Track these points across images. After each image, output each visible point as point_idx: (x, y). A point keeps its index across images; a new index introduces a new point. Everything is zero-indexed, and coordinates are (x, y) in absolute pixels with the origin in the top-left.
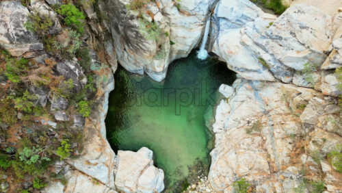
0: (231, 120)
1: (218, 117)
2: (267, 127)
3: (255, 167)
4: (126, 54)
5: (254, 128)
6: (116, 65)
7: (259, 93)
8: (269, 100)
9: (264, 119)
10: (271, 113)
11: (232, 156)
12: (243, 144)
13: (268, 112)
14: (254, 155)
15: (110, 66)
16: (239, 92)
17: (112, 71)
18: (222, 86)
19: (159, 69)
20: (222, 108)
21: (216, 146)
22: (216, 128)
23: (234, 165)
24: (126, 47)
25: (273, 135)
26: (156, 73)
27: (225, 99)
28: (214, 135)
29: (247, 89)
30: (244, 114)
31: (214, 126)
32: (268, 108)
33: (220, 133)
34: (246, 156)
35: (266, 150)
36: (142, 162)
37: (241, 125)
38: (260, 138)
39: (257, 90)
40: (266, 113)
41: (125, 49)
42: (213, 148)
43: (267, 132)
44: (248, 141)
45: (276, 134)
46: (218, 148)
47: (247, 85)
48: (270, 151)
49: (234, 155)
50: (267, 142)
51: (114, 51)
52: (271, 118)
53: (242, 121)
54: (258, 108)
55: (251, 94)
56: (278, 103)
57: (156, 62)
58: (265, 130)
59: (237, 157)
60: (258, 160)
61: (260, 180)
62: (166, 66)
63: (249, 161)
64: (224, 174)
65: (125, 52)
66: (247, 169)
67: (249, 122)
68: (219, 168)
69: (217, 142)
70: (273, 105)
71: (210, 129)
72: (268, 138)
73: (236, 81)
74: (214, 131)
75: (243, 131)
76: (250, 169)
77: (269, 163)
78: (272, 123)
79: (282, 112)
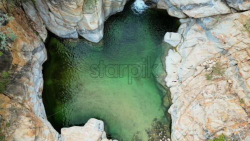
0: (185, 69)
1: (169, 68)
2: (230, 69)
3: (230, 118)
4: (52, 16)
5: (214, 72)
6: (45, 32)
7: (212, 31)
8: (226, 37)
9: (223, 60)
10: (230, 52)
11: (196, 110)
12: (207, 93)
13: (227, 51)
14: (225, 103)
15: (37, 34)
16: (187, 37)
17: (42, 40)
18: (168, 34)
19: (94, 26)
20: (171, 59)
21: (173, 101)
22: (169, 82)
23: (201, 119)
25: (240, 75)
26: (91, 31)
27: (173, 48)
28: (168, 89)
29: (196, 31)
30: (199, 59)
31: (166, 79)
32: (226, 46)
33: (175, 86)
34: (216, 106)
35: (236, 95)
37: (199, 72)
38: (225, 82)
39: (208, 30)
40: (225, 52)
41: (50, 10)
42: (171, 104)
43: (231, 73)
44: (212, 88)
45: (244, 74)
46: (176, 103)
47: (196, 27)
48: (242, 95)
49: (199, 108)
50: (234, 86)
51: (39, 15)
52: (232, 57)
53: (198, 68)
54: (214, 48)
55: (203, 35)
56: (239, 37)
57: (88, 17)
58: (229, 72)
59: (204, 110)
60: (231, 108)
61: (241, 132)
62: (101, 22)
63: (220, 111)
64: (191, 133)
65: (50, 13)
66: (221, 122)
67: (206, 67)
68: (183, 126)
69: (174, 96)
70: (232, 40)
71: (163, 84)
72: (236, 82)
73: (181, 27)
74: (168, 85)
75: (202, 78)
76: (225, 122)
77: (244, 109)
78: (234, 62)
79: (245, 46)
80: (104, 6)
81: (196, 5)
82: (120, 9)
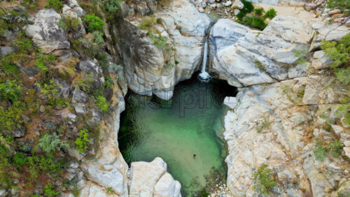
0: (240, 125)
1: (227, 125)
2: (276, 124)
3: (272, 157)
4: (136, 76)
5: (263, 127)
6: (127, 89)
7: (262, 96)
8: (271, 99)
9: (271, 118)
10: (276, 112)
11: (247, 154)
12: (256, 141)
13: (274, 111)
14: (269, 147)
15: (121, 89)
16: (243, 101)
17: (123, 94)
18: (227, 98)
19: (167, 86)
20: (229, 118)
21: (230, 152)
22: (227, 136)
23: (250, 161)
24: (137, 67)
25: (283, 129)
26: (164, 90)
27: (231, 110)
28: (225, 143)
29: (250, 96)
30: (251, 116)
31: (225, 134)
32: (272, 107)
33: (232, 140)
34: (262, 148)
35: (279, 143)
36: (156, 170)
37: (251, 127)
38: (271, 134)
39: (259, 95)
40: (272, 112)
41: (135, 72)
42: (227, 154)
43: (277, 128)
44: (261, 137)
45: (285, 127)
46: (232, 153)
47: (249, 92)
48: (284, 143)
49: (249, 153)
50: (278, 137)
51: (125, 76)
52: (277, 116)
53: (250, 123)
54: (263, 109)
55: (255, 99)
56: (280, 100)
57: (164, 78)
58: (274, 127)
59: (253, 153)
60: (274, 151)
61: (279, 166)
62: (173, 84)
63: (265, 152)
64: (243, 174)
65: (135, 74)
66: (265, 160)
67: (257, 124)
68: (236, 170)
69: (230, 148)
70: (276, 102)
71: (222, 138)
72: (279, 132)
73: (238, 94)
74: (226, 138)
75: (254, 132)
76: (268, 159)
77: (285, 152)
78: (279, 120)
79: (285, 106)
80: (176, 72)
81: (247, 75)
82: (188, 77)
